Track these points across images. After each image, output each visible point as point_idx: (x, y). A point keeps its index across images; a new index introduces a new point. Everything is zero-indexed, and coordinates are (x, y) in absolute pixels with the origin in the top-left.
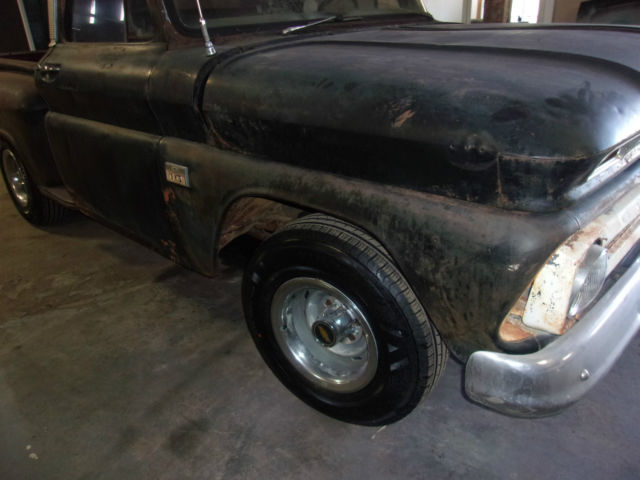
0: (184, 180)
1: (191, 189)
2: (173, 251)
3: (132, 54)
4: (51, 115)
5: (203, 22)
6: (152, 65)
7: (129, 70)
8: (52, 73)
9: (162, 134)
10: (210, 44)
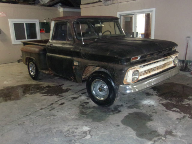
0: (77, 64)
1: (78, 66)
2: (73, 79)
3: (68, 43)
4: (48, 54)
5: (82, 39)
6: (73, 45)
7: (68, 46)
8: (50, 46)
9: (73, 57)
10: (83, 42)
